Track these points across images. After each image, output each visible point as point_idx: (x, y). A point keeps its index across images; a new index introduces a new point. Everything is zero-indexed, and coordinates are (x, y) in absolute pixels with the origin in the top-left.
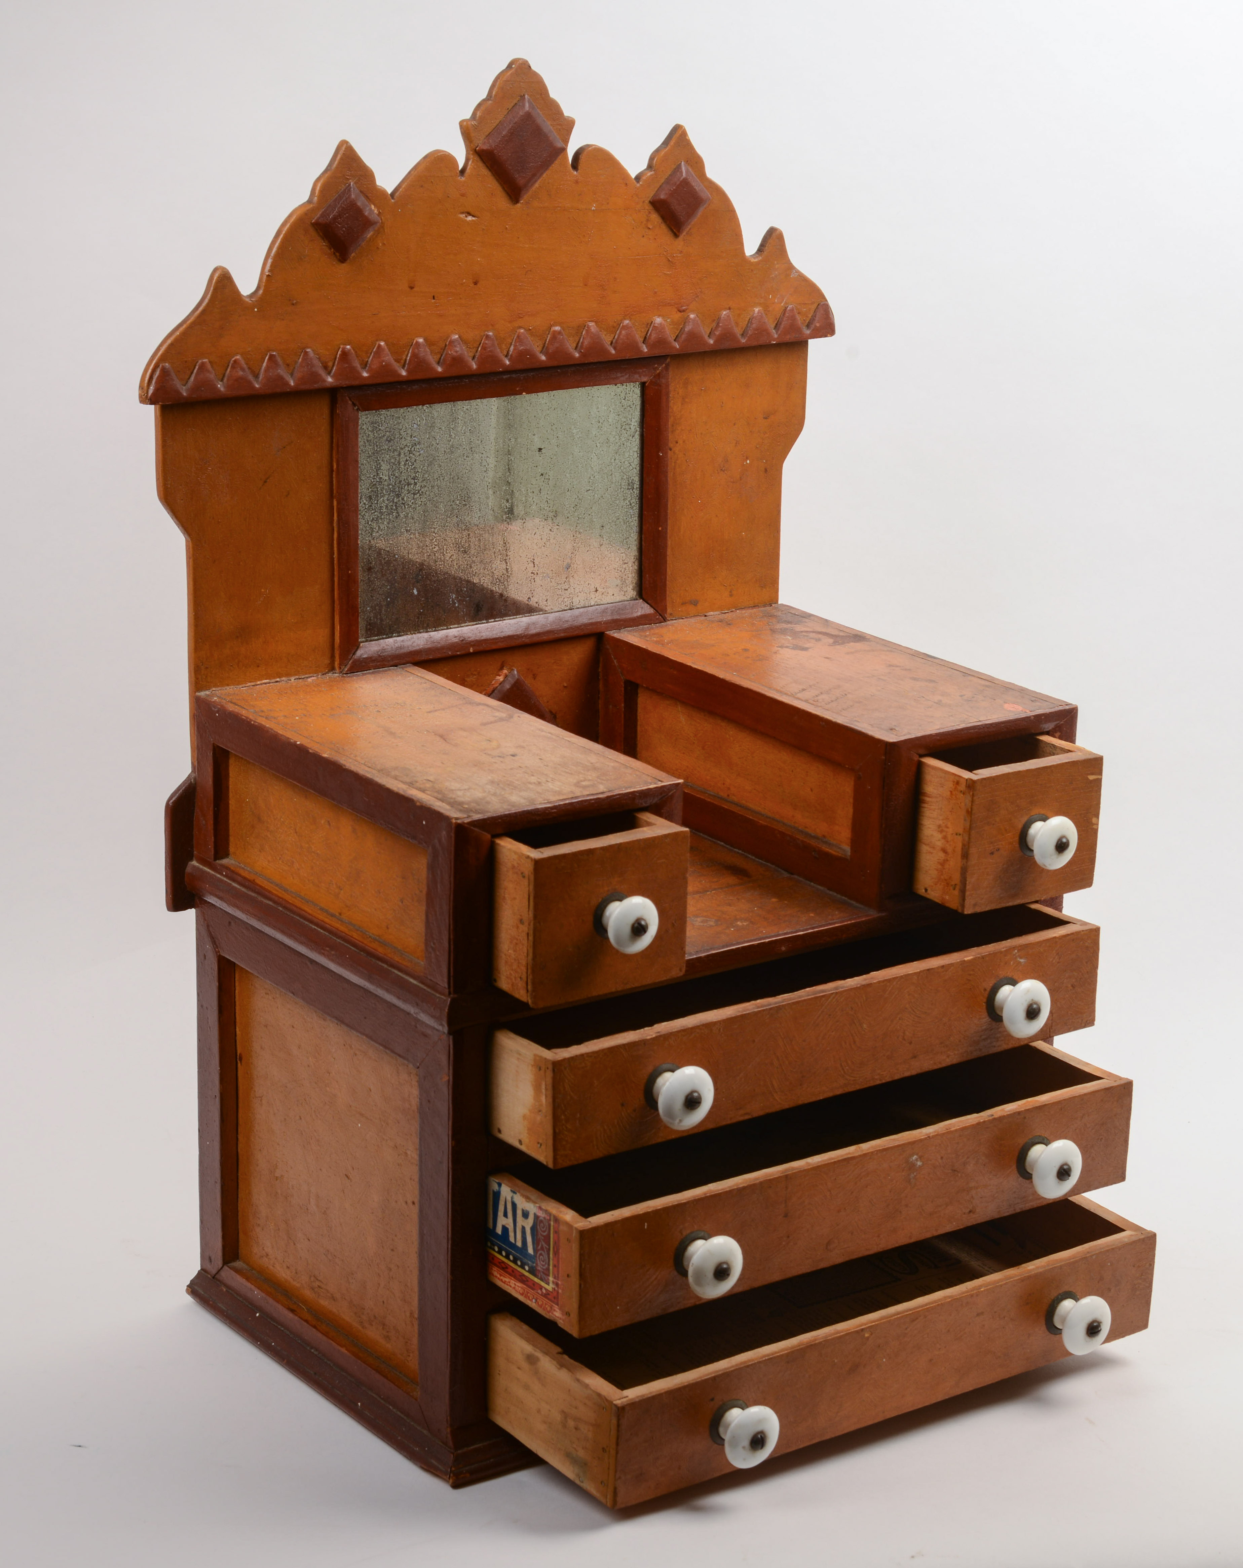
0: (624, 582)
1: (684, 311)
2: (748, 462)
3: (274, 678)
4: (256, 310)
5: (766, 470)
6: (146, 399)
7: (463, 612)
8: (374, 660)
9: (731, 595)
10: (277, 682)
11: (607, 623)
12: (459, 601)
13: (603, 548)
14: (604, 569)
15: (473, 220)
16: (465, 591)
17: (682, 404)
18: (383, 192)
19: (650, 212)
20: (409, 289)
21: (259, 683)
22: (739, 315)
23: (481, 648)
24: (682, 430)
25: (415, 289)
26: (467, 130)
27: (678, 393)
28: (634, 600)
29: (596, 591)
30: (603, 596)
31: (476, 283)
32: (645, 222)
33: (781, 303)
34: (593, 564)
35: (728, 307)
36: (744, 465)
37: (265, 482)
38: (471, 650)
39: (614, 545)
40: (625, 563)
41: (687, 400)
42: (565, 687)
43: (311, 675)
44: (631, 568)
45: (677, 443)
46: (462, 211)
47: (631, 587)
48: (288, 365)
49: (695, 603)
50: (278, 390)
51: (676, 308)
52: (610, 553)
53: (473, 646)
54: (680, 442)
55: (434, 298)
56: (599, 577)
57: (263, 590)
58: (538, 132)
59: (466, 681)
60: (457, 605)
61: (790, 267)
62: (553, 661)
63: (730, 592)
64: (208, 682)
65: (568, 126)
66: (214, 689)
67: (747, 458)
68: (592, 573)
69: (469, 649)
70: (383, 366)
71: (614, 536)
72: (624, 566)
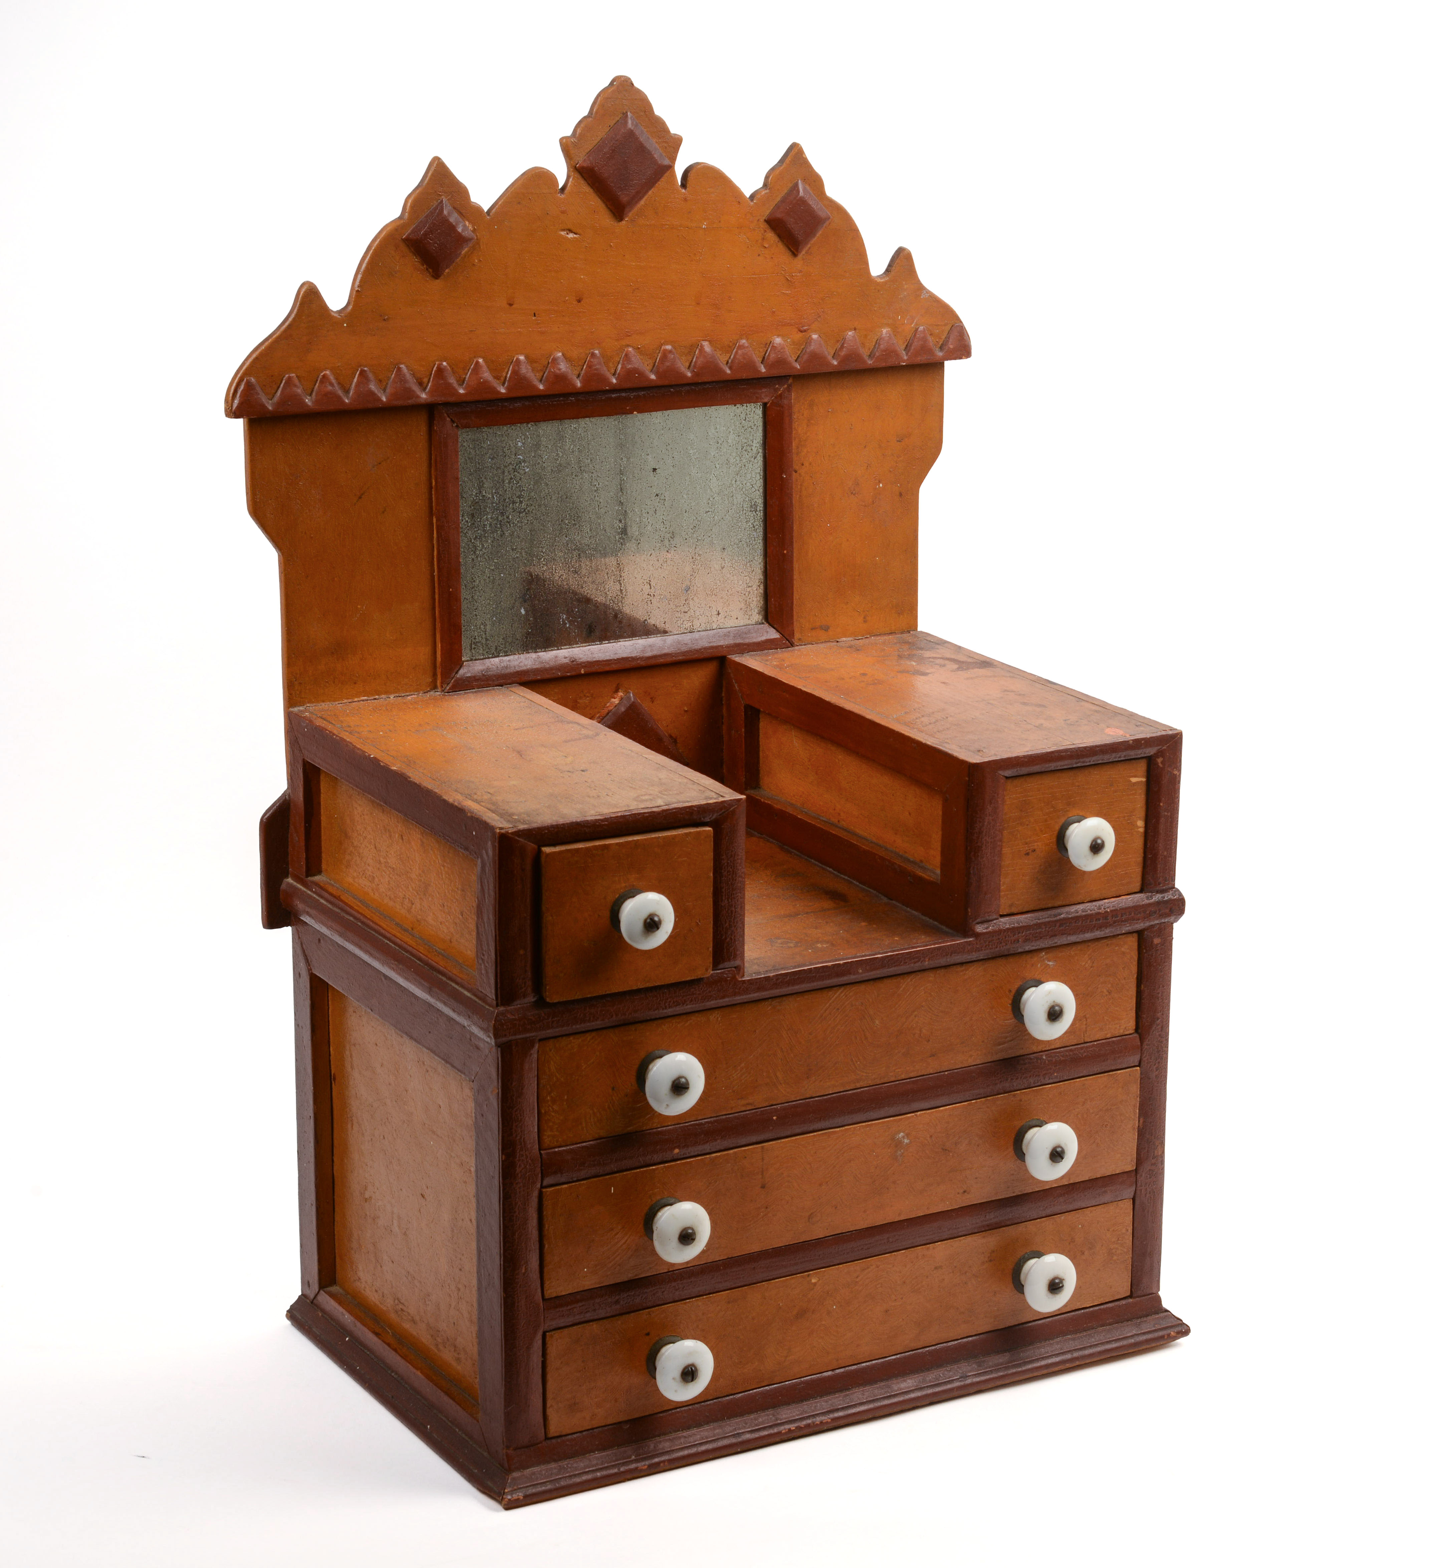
0: (748, 605)
1: (805, 331)
2: (881, 485)
3: (373, 695)
4: (345, 325)
5: (901, 494)
6: (232, 413)
7: (575, 633)
8: (478, 679)
9: (865, 622)
10: (375, 699)
11: (728, 647)
12: (570, 622)
13: (724, 571)
14: (726, 592)
15: (574, 238)
16: (577, 612)
17: (808, 426)
18: (478, 209)
19: (765, 231)
20: (508, 306)
21: (356, 699)
22: (866, 336)
23: (593, 669)
24: (808, 452)
25: (514, 306)
26: (567, 146)
27: (803, 415)
28: (760, 624)
29: (719, 614)
30: (726, 619)
31: (579, 301)
32: (760, 241)
33: (912, 324)
34: (715, 587)
35: (853, 327)
36: (876, 488)
37: (360, 498)
38: (583, 672)
39: (736, 568)
40: (749, 587)
41: (812, 422)
42: (686, 711)
43: (412, 693)
44: (756, 592)
45: (803, 465)
46: (563, 228)
47: (756, 611)
48: (380, 381)
49: (826, 629)
50: (370, 406)
51: (797, 328)
52: (733, 576)
53: (583, 667)
54: (806, 464)
55: (535, 316)
56: (721, 600)
57: (359, 607)
58: (642, 150)
59: (579, 703)
60: (568, 625)
61: (922, 288)
62: (672, 685)
63: (864, 618)
64: (302, 698)
65: (674, 144)
66: (308, 705)
67: (880, 482)
68: (713, 596)
69: (581, 671)
70: (481, 383)
71: (737, 559)
72: (748, 589)
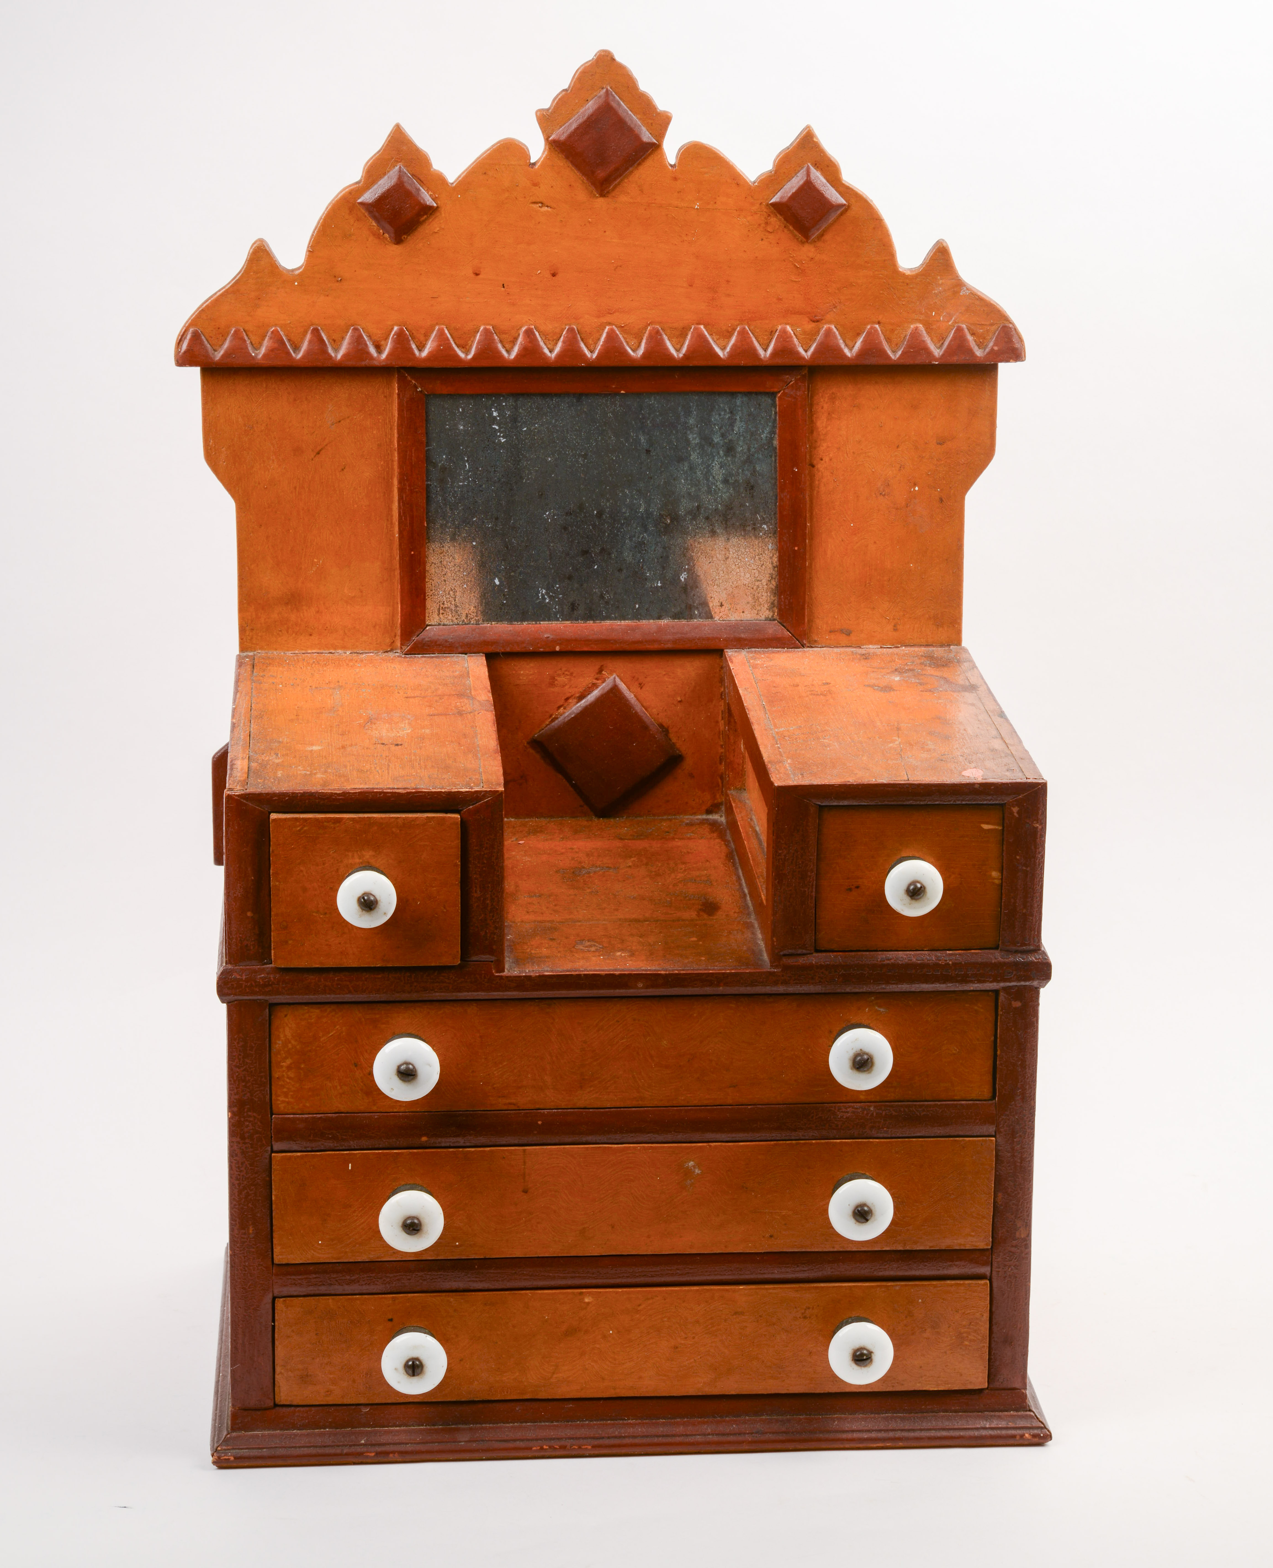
0: (756, 599)
1: (818, 321)
2: (917, 488)
3: (329, 649)
4: (296, 284)
5: (941, 500)
7: (556, 609)
8: (440, 645)
9: (895, 630)
10: (331, 653)
11: (726, 640)
12: (550, 597)
13: (729, 561)
14: (731, 583)
15: (548, 211)
16: (558, 588)
17: (828, 420)
18: (440, 179)
19: (769, 215)
20: (473, 276)
21: (309, 651)
22: (892, 331)
23: (569, 648)
24: (828, 447)
25: (480, 276)
26: (546, 119)
27: (822, 408)
28: (770, 620)
29: (722, 605)
30: (730, 612)
31: (554, 275)
32: (763, 225)
33: (949, 321)
34: (717, 577)
35: (877, 320)
36: (911, 491)
37: (318, 453)
38: (558, 648)
39: (743, 560)
40: (758, 581)
41: (833, 416)
42: (680, 702)
43: (372, 651)
44: (766, 586)
45: (822, 460)
46: (534, 200)
47: (766, 606)
48: (334, 341)
49: (848, 633)
50: (319, 364)
51: (808, 317)
52: (739, 568)
53: (560, 644)
54: (826, 459)
55: (504, 287)
56: (725, 592)
57: (315, 560)
58: (622, 126)
59: (556, 680)
60: (547, 601)
61: (959, 284)
62: (664, 673)
63: (894, 626)
64: (254, 644)
65: (661, 122)
66: (259, 651)
67: (915, 485)
68: (715, 587)
69: (555, 648)
70: (442, 350)
71: (743, 550)
72: (757, 583)
